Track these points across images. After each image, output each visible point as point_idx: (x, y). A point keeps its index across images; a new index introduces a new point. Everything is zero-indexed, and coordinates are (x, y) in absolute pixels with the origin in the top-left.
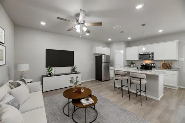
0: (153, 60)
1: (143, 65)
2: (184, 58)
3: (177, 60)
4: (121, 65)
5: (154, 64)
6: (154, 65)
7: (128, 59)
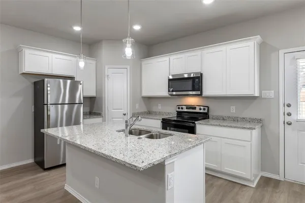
0: (201, 95)
1: (180, 110)
2: (273, 91)
3: (257, 94)
4: (125, 112)
5: (206, 108)
6: (206, 111)
7: (145, 93)
